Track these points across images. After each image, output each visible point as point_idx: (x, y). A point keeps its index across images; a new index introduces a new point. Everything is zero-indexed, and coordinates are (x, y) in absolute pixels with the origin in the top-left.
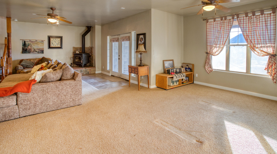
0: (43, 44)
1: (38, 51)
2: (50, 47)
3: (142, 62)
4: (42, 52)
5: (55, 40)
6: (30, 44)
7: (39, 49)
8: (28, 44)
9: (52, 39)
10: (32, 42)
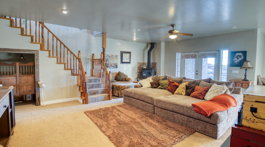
0: (117, 59)
1: (113, 66)
2: (122, 62)
3: (246, 77)
4: (116, 66)
5: (126, 56)
6: (108, 59)
7: (114, 64)
8: (107, 58)
9: (124, 54)
10: (109, 57)
